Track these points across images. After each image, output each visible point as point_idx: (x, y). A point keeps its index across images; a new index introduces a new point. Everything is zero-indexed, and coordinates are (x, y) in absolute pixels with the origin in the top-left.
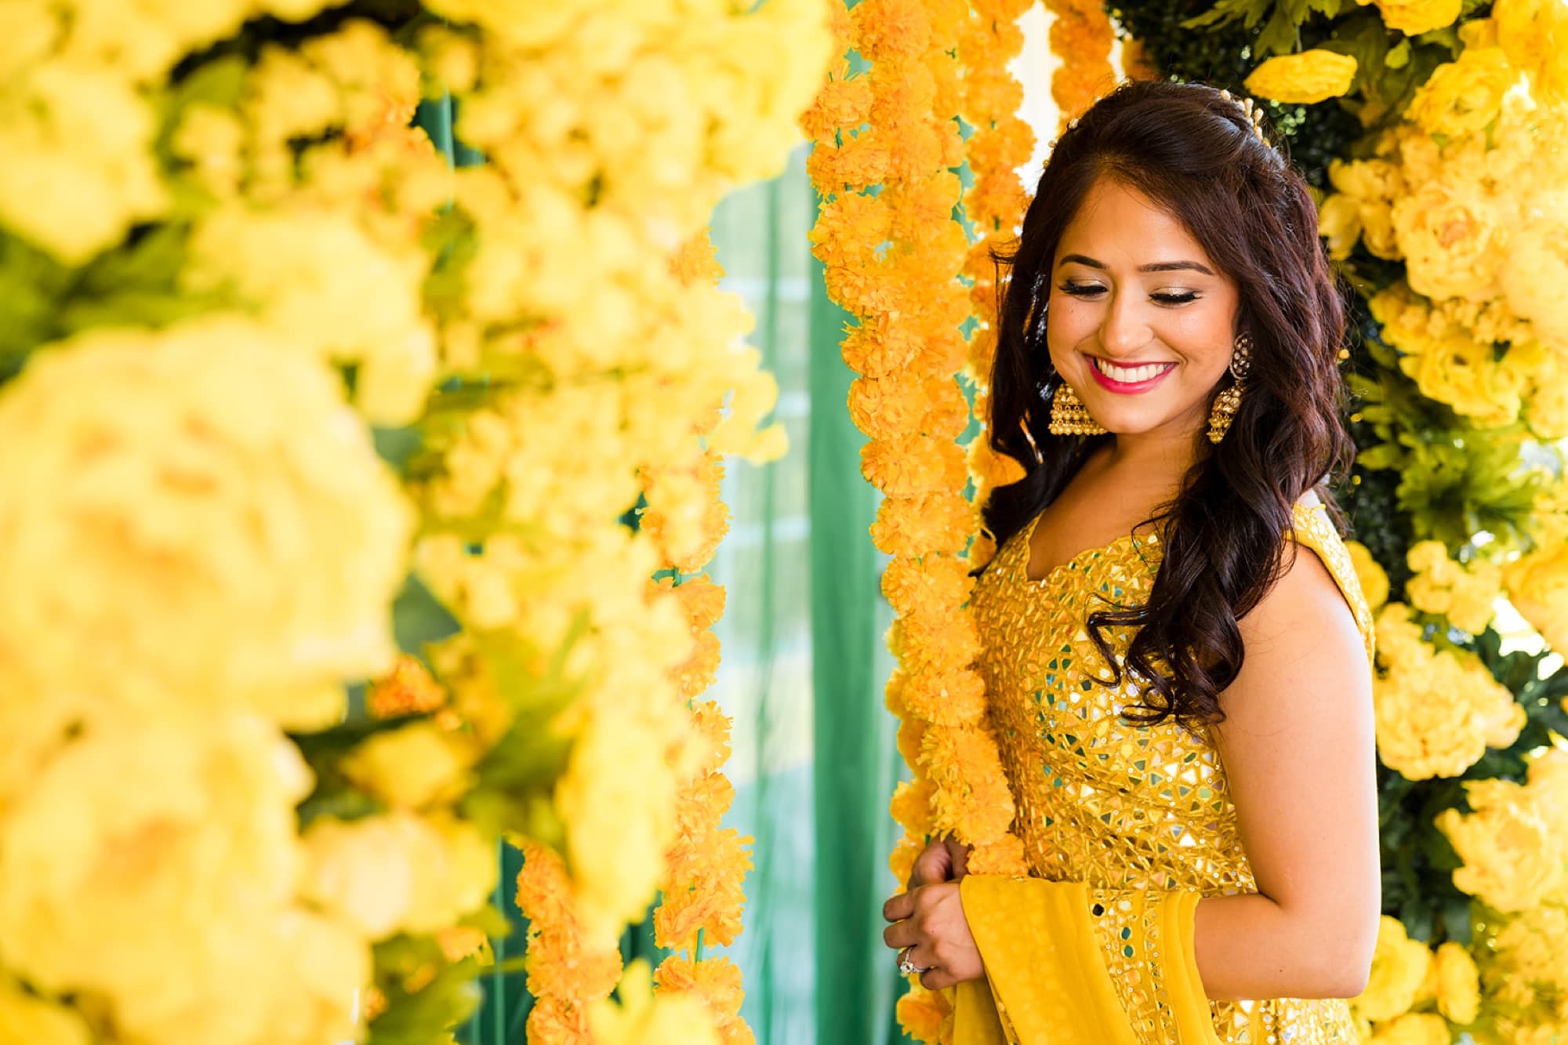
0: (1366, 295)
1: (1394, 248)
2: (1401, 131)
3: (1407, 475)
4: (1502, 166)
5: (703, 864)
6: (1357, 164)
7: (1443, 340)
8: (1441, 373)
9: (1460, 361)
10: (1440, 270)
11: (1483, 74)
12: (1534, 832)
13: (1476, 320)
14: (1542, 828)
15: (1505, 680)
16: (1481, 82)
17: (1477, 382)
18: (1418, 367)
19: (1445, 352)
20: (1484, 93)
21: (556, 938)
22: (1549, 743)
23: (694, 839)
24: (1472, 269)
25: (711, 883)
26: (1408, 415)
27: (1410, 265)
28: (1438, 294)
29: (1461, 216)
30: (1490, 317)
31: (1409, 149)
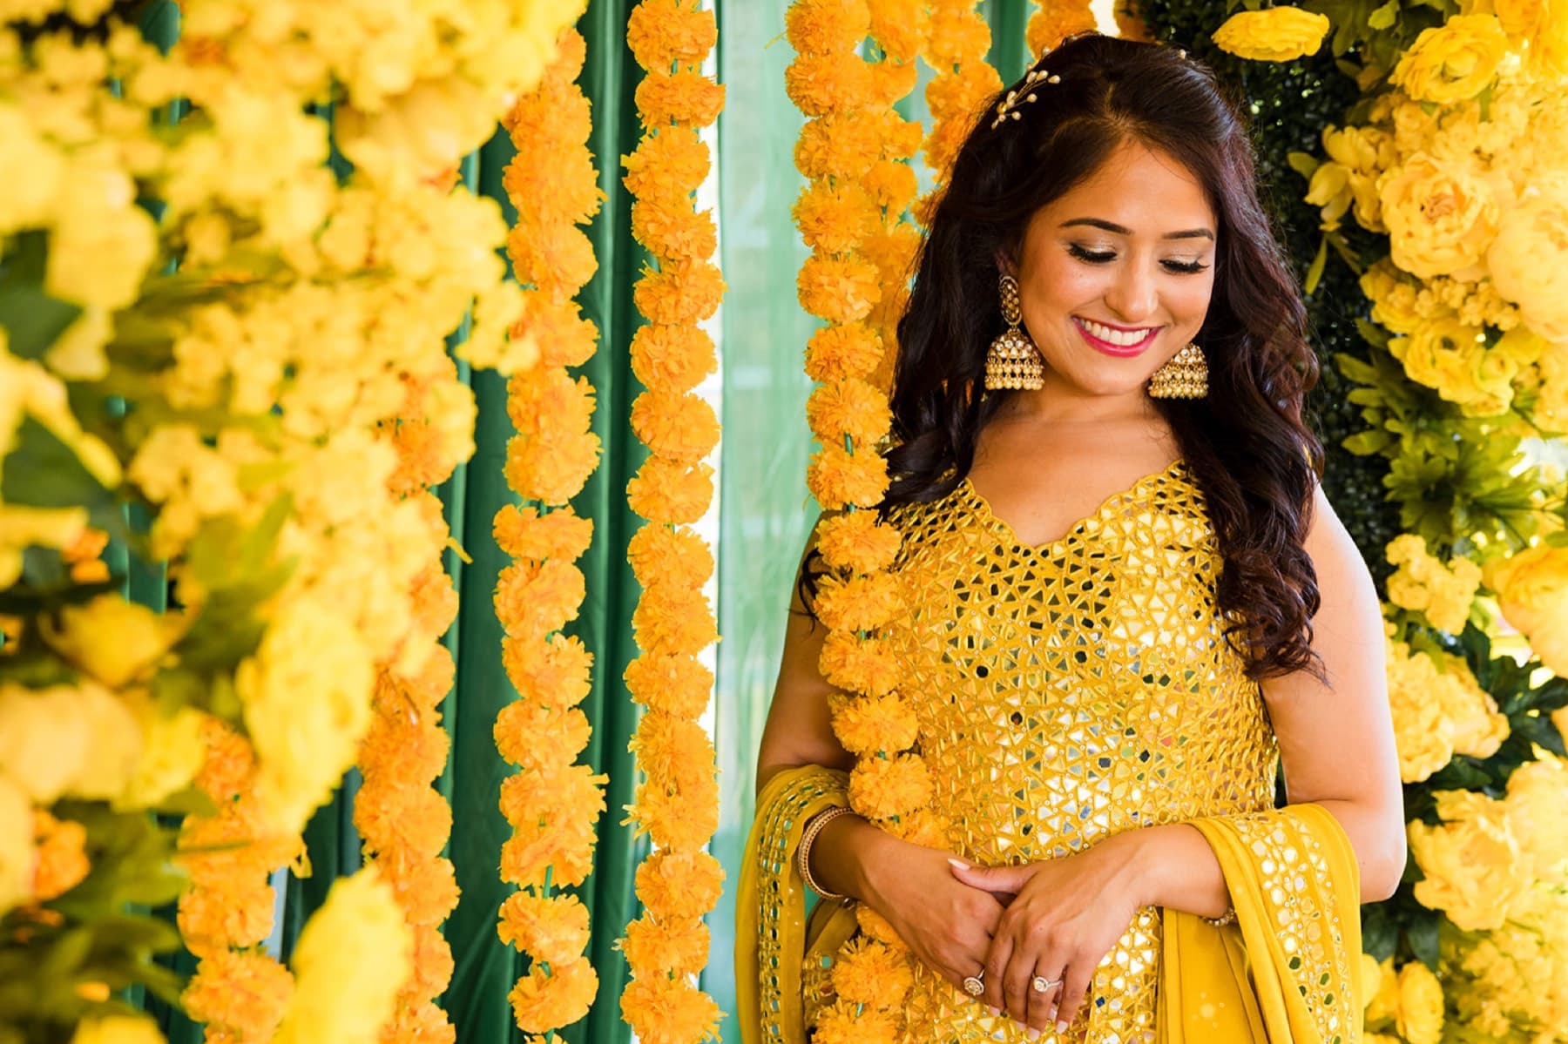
0: (1356, 268)
1: (1380, 222)
2: (1394, 98)
3: (1395, 464)
4: (1494, 139)
5: (552, 799)
6: (1349, 130)
7: (1434, 321)
8: (1428, 357)
9: (1448, 344)
10: (1423, 246)
11: (1470, 41)
12: (1504, 847)
13: (1464, 301)
14: (1514, 845)
15: (1492, 689)
16: (1467, 48)
17: (1465, 367)
18: (1405, 348)
19: (1433, 334)
20: (1471, 60)
21: (388, 860)
22: (1532, 759)
23: (545, 774)
24: (1459, 247)
25: (561, 820)
26: (1400, 400)
27: (1393, 239)
28: (1424, 272)
29: (1448, 190)
30: (1477, 301)
31: (1401, 117)
